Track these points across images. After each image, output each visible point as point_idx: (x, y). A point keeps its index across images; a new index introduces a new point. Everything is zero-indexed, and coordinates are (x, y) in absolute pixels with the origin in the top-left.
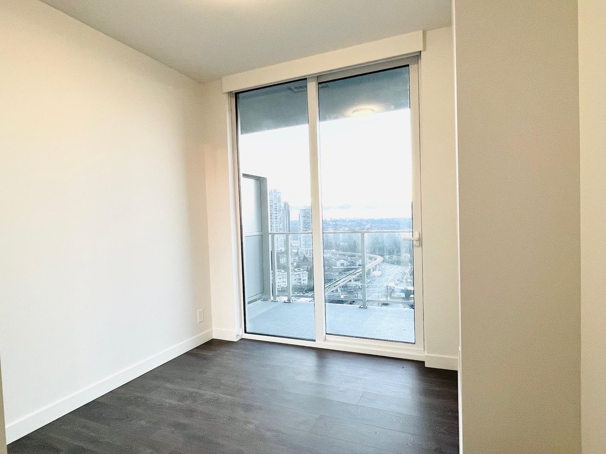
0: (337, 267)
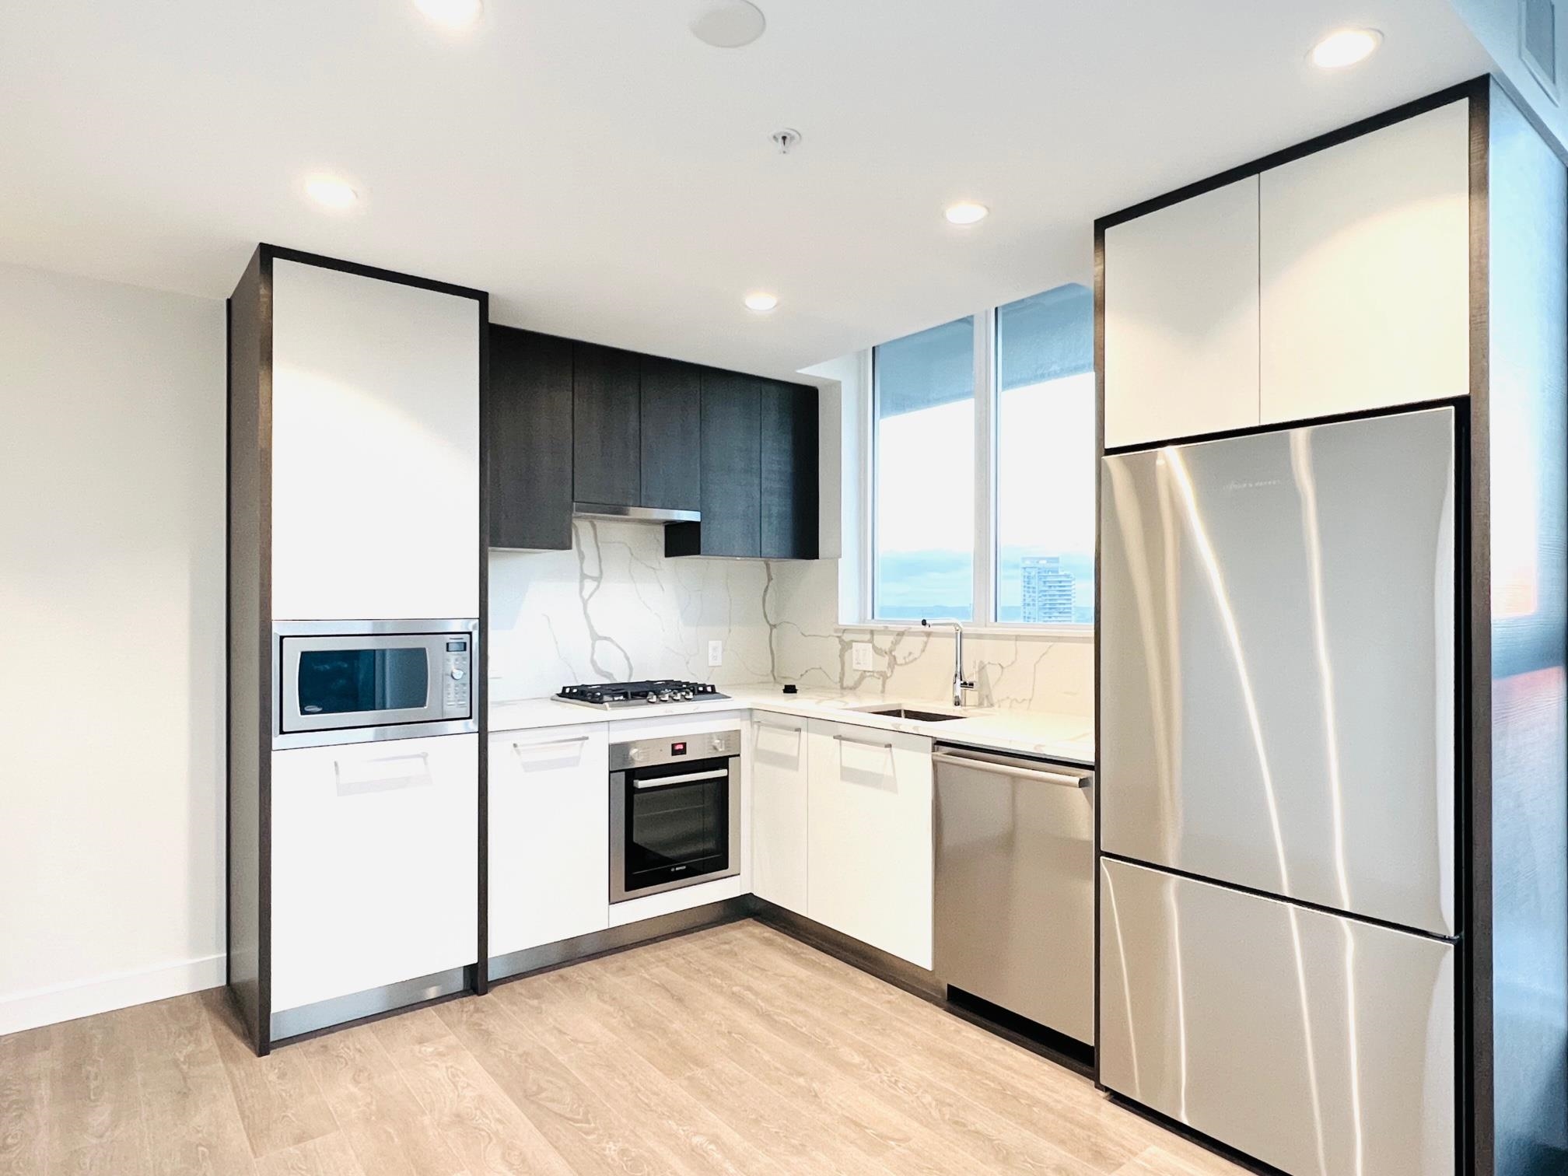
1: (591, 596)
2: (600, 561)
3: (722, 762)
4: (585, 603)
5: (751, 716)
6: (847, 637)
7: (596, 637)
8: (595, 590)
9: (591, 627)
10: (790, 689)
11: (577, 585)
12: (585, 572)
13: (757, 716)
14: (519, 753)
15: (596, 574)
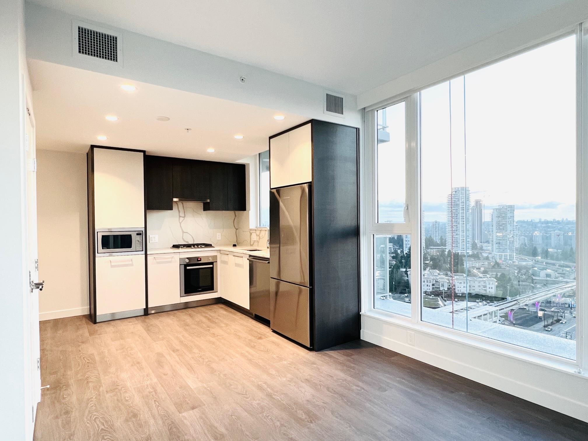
0: (540, 278)
1: (182, 222)
2: (184, 213)
3: (212, 263)
4: (180, 223)
5: (220, 252)
6: (251, 232)
7: (183, 232)
8: (183, 220)
9: (182, 230)
10: (235, 245)
11: (178, 219)
12: (180, 215)
13: (222, 252)
14: (155, 259)
15: (183, 216)
